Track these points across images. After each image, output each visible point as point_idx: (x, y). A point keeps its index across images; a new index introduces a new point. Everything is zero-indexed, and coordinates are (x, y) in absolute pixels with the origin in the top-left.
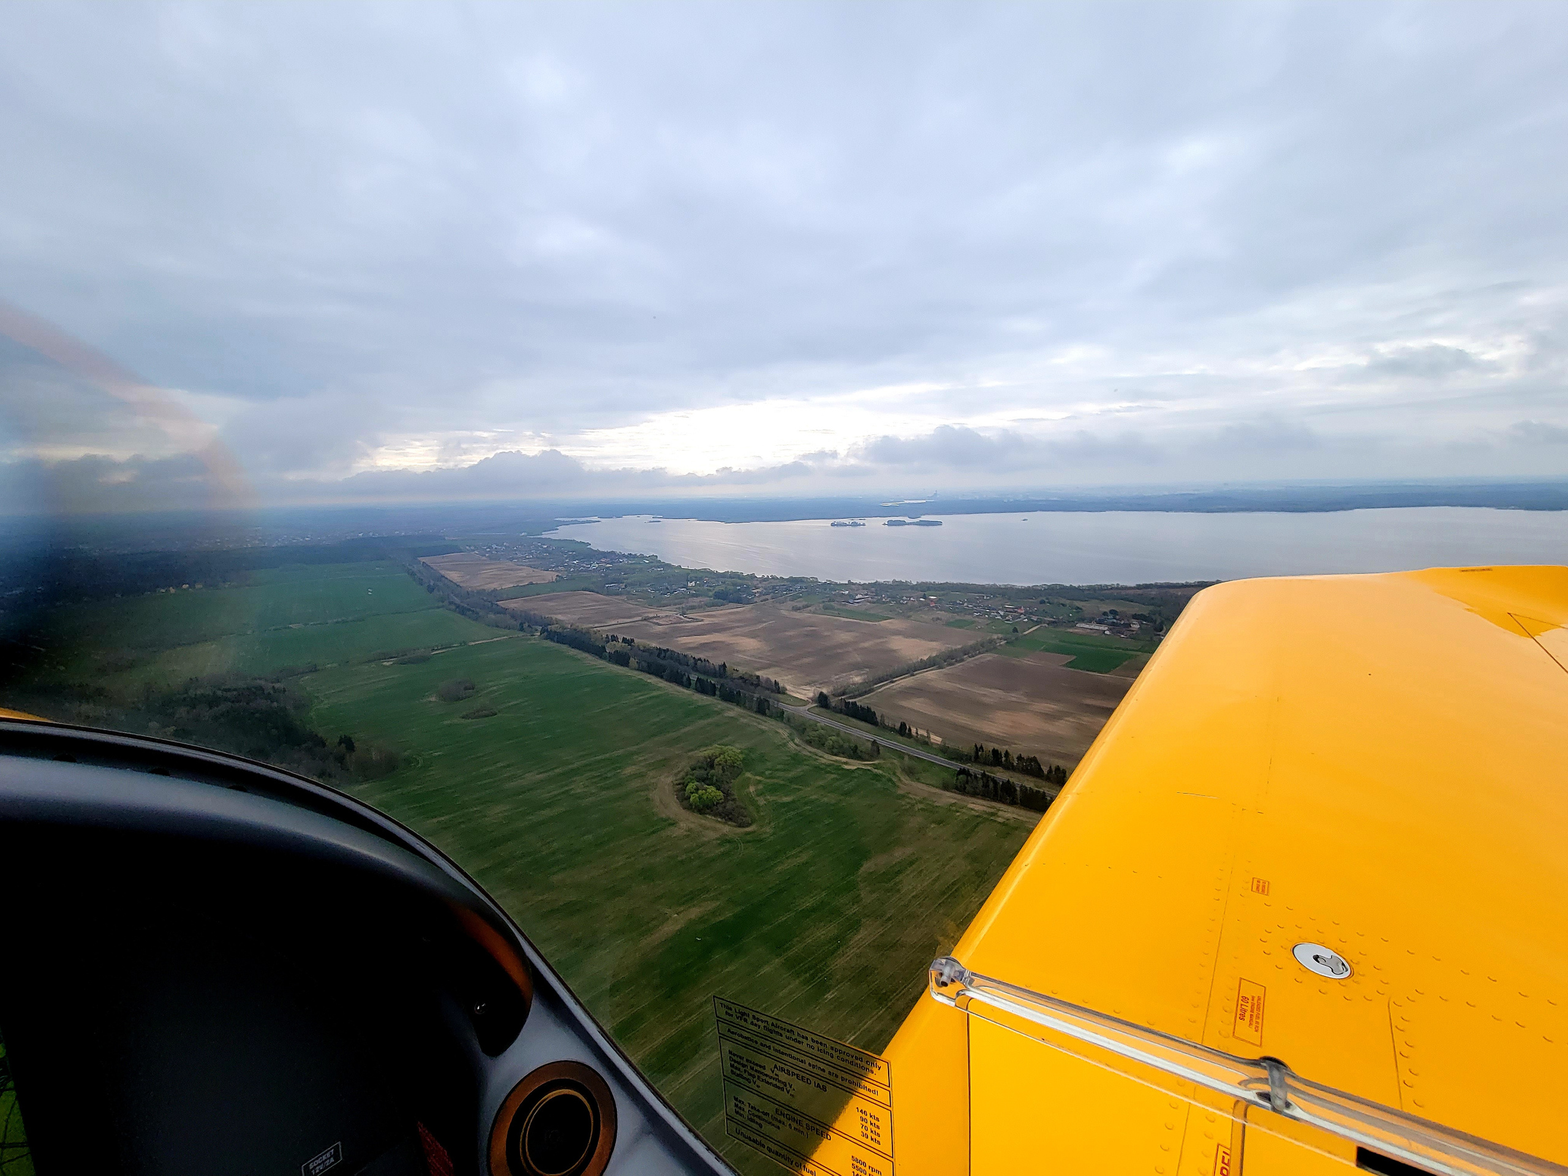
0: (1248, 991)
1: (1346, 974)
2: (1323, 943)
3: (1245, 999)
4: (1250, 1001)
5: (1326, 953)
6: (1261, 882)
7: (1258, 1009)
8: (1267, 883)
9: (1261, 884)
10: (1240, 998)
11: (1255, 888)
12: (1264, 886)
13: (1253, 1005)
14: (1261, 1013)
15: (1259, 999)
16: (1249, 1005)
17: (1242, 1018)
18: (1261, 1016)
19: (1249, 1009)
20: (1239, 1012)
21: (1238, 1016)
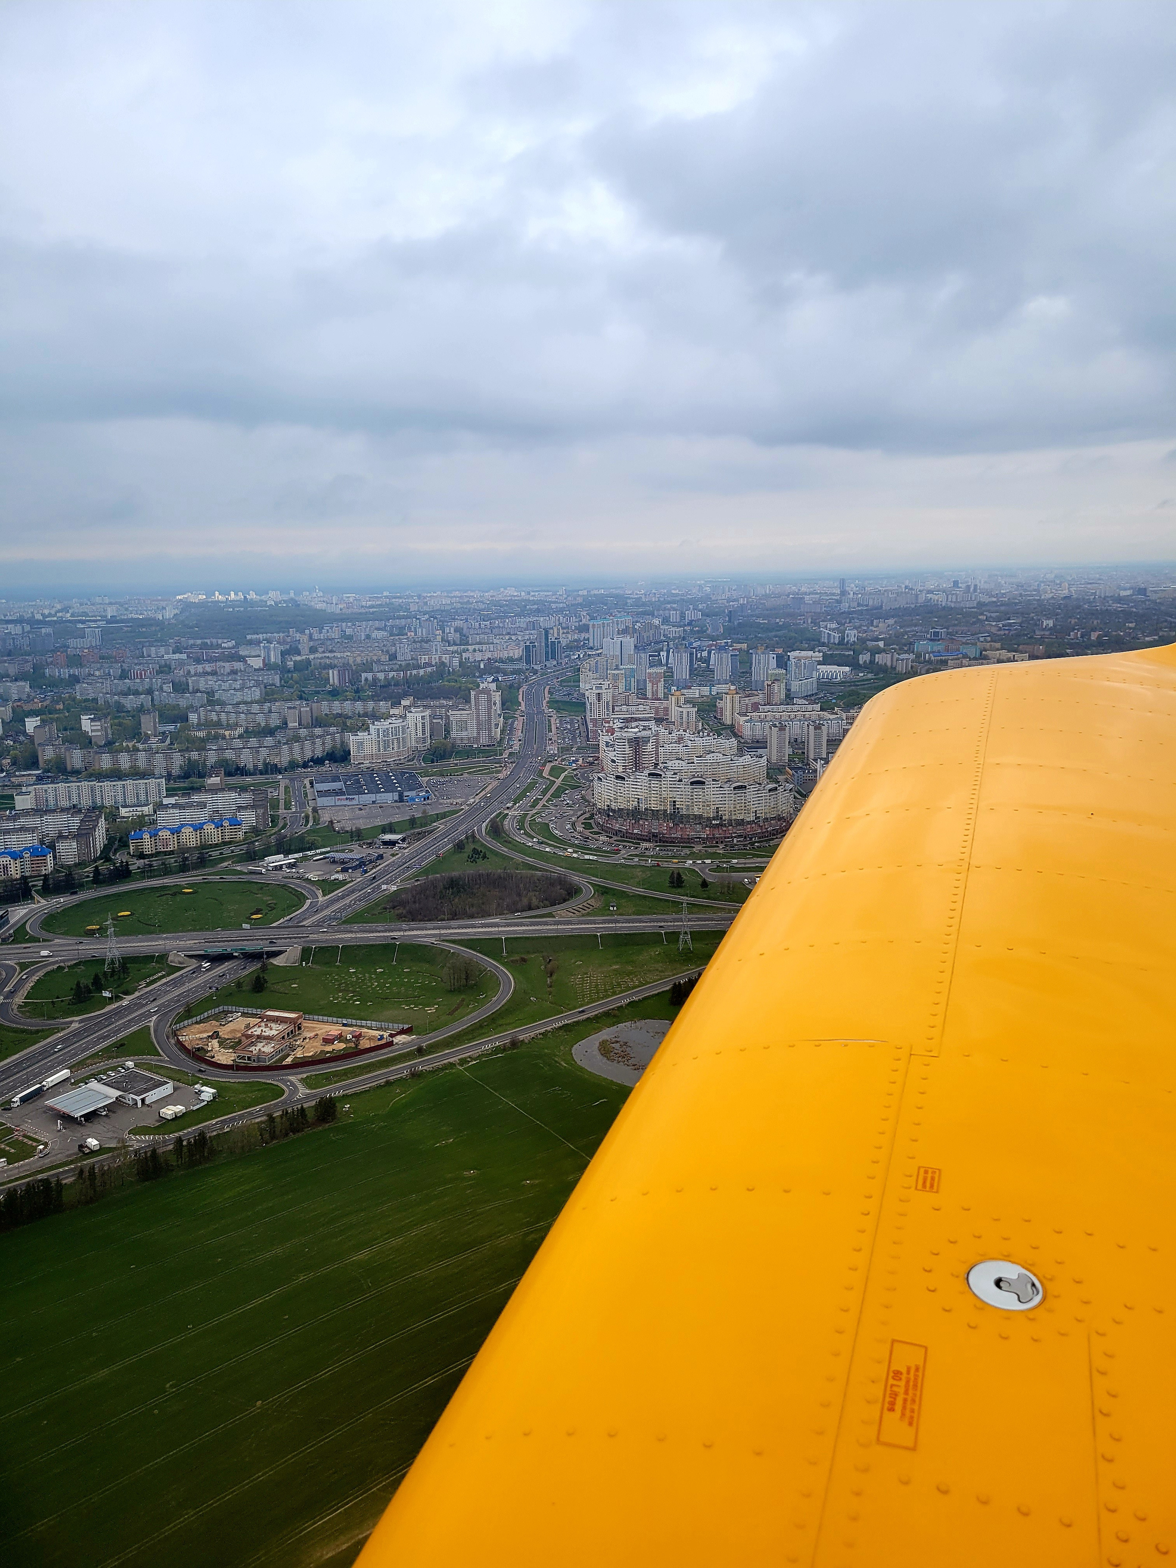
0: (904, 1359)
1: (1037, 1299)
2: (1008, 1256)
3: (897, 1374)
4: (904, 1377)
5: (1011, 1271)
6: (930, 1171)
7: (915, 1386)
8: (937, 1172)
9: (930, 1175)
10: (891, 1374)
11: (920, 1186)
12: (933, 1179)
13: (908, 1382)
14: (918, 1393)
15: (917, 1369)
16: (902, 1383)
17: (891, 1409)
18: (917, 1399)
19: (901, 1390)
20: (888, 1399)
21: (886, 1405)
